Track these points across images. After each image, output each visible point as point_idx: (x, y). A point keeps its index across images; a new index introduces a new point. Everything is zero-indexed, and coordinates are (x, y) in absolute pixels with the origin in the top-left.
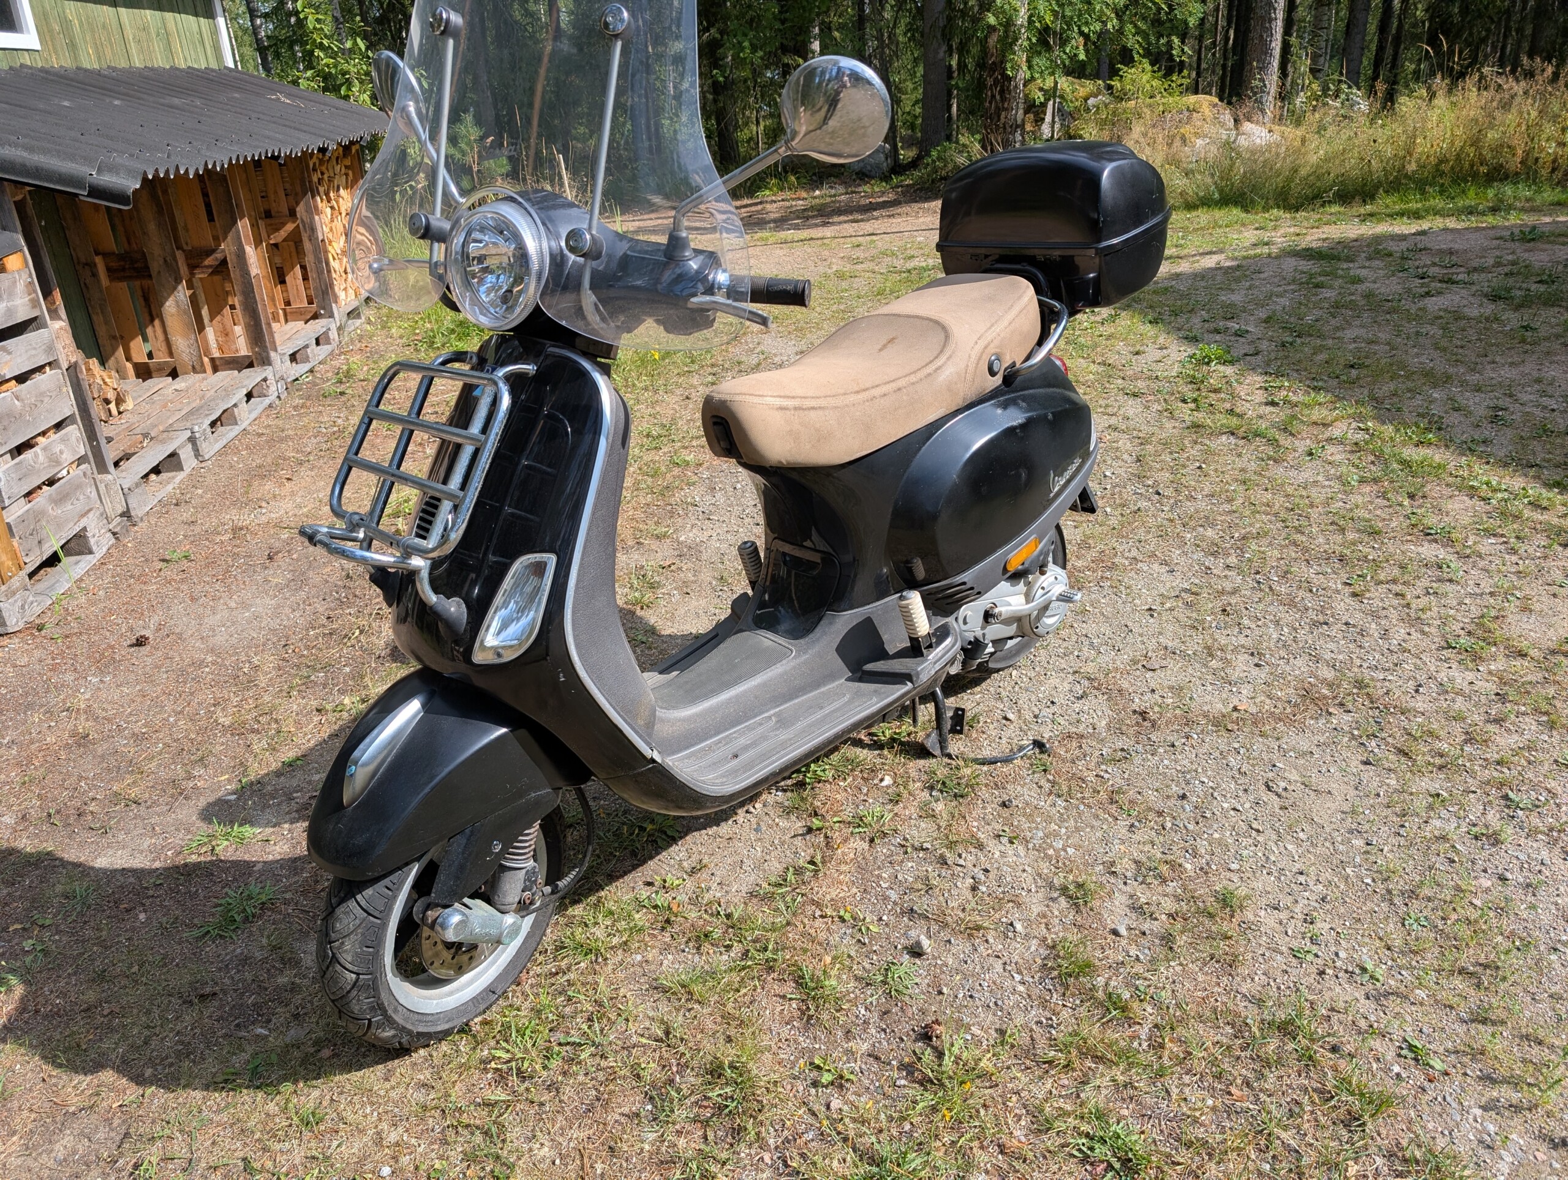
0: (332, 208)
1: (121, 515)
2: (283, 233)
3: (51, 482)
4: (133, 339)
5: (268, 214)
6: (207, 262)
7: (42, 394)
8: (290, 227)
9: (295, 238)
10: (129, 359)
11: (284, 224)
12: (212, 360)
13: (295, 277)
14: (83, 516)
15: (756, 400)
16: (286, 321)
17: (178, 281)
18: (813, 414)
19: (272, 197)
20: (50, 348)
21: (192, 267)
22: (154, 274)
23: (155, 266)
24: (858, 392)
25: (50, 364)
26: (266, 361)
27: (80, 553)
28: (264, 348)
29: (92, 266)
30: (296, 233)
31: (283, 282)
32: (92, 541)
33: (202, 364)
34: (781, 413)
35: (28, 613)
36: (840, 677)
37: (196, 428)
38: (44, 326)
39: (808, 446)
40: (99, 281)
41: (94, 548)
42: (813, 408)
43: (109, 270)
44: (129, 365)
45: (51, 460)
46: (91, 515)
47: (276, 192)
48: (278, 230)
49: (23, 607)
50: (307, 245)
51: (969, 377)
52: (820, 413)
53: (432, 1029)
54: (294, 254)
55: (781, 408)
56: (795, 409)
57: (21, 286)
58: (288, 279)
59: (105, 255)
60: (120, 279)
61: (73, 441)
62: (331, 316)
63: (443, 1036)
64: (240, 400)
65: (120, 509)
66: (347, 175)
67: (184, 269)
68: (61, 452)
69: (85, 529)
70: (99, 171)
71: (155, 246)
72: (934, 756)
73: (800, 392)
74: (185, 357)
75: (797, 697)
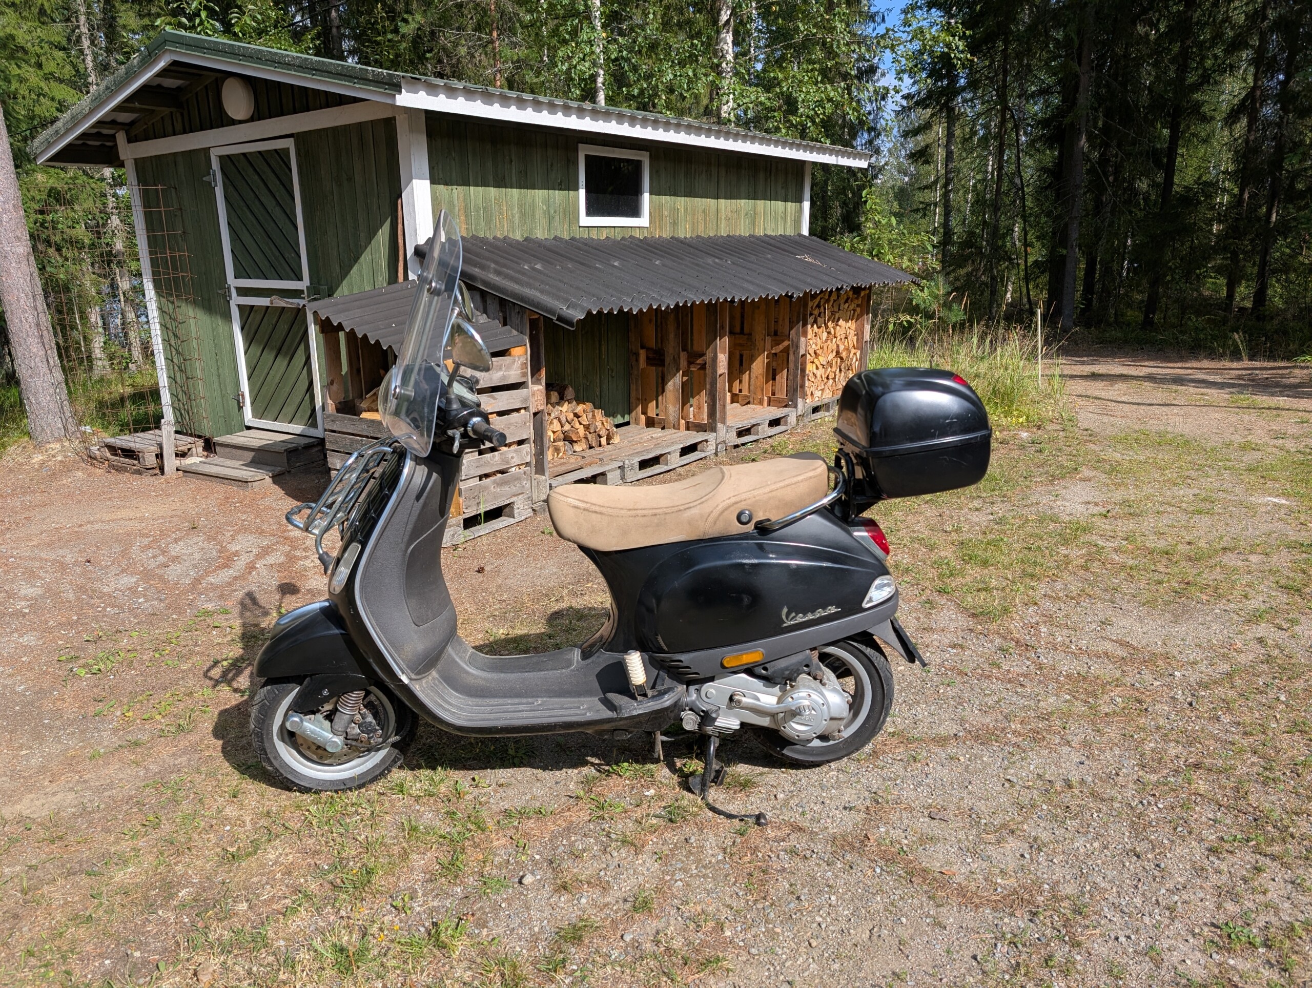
0: (829, 333)
1: (544, 501)
2: (781, 347)
3: (502, 472)
4: (651, 401)
5: (776, 334)
6: (698, 362)
7: (510, 424)
8: (786, 343)
9: (786, 350)
10: (644, 413)
11: (783, 341)
12: (687, 423)
13: (782, 377)
14: (515, 496)
15: (562, 498)
16: (769, 405)
17: (678, 371)
18: (594, 515)
19: (780, 322)
20: (526, 400)
21: (690, 363)
22: (666, 364)
23: (668, 360)
24: (630, 510)
25: (525, 408)
26: (713, 429)
27: (509, 516)
28: (714, 421)
29: (637, 355)
30: (787, 348)
31: (774, 379)
32: (516, 511)
33: (679, 425)
34: (574, 510)
35: (455, 539)
36: (595, 696)
37: (627, 462)
38: (527, 387)
39: (585, 534)
40: (638, 364)
41: (516, 515)
42: (596, 512)
43: (648, 358)
44: (643, 417)
45: (503, 460)
46: (520, 496)
47: (784, 320)
48: (778, 344)
49: (453, 535)
50: (792, 357)
51: (711, 519)
52: (599, 516)
53: (297, 781)
54: (785, 362)
55: (576, 507)
56: (584, 510)
57: (518, 364)
58: (777, 377)
59: (648, 349)
60: (652, 365)
61: (527, 452)
62: (796, 407)
63: (304, 790)
64: (674, 451)
65: (544, 497)
66: (854, 310)
67: (683, 363)
68: (512, 458)
69: (513, 503)
70: (568, 308)
71: (671, 347)
72: (693, 793)
73: (594, 501)
74: (671, 418)
75: (564, 697)
